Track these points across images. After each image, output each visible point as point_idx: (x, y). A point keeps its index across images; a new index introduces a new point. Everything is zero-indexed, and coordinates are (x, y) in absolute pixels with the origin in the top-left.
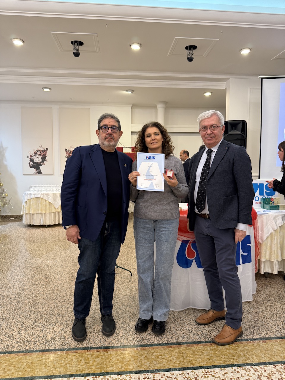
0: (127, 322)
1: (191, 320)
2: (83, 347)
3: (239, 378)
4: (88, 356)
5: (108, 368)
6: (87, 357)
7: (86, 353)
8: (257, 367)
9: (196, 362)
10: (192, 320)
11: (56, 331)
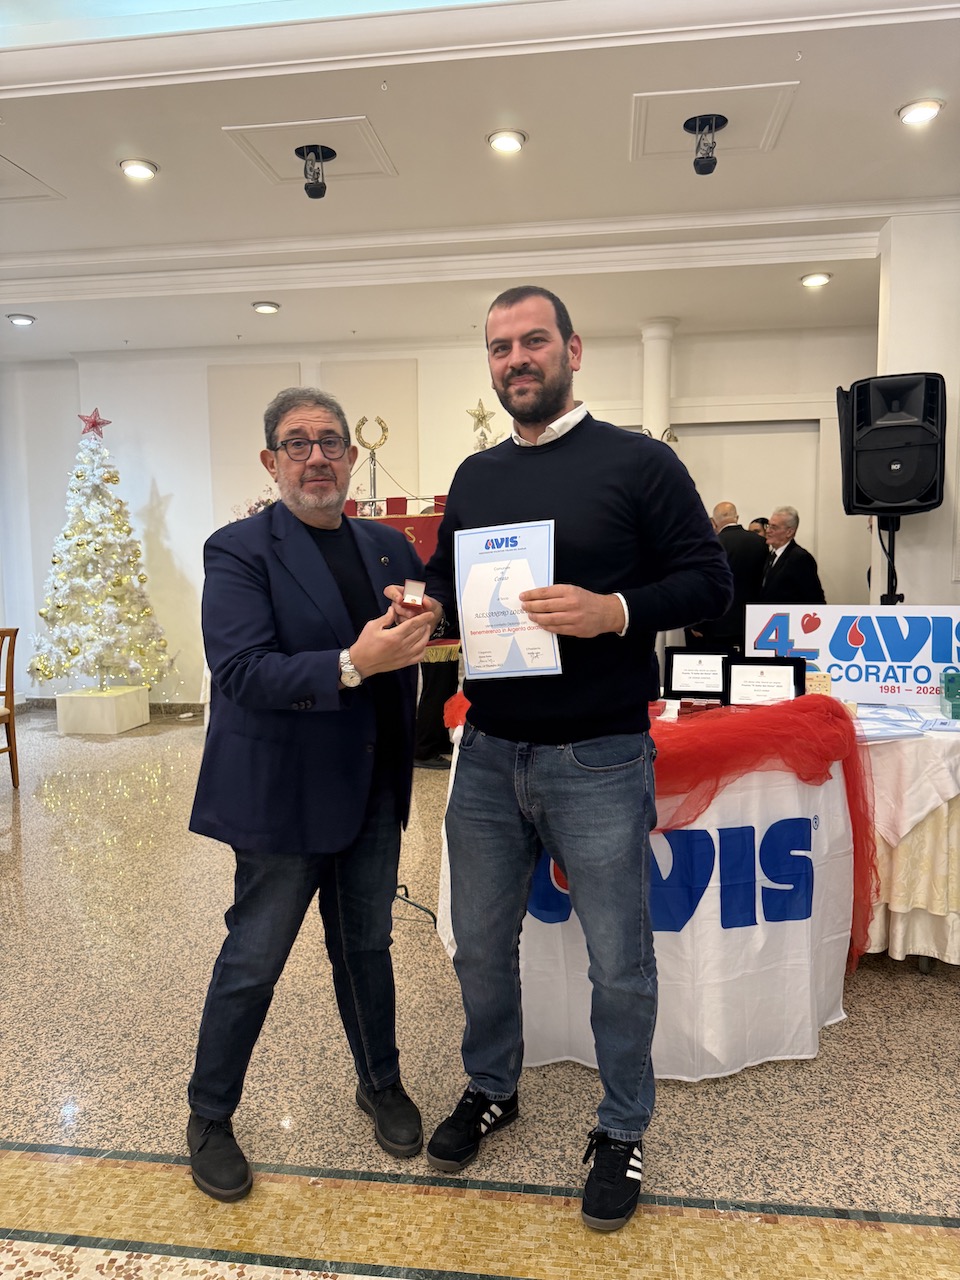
1: (547, 1106)
2: (158, 1152)
4: (155, 1185)
5: (193, 1231)
6: (151, 1187)
7: (157, 1174)
9: (477, 1258)
10: (550, 1107)
11: (110, 1089)
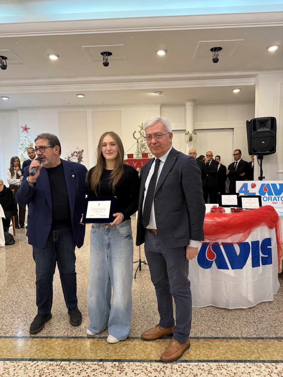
0: (151, 315)
3: (250, 373)
5: (132, 356)
8: (269, 364)
9: (211, 356)
10: (211, 317)
